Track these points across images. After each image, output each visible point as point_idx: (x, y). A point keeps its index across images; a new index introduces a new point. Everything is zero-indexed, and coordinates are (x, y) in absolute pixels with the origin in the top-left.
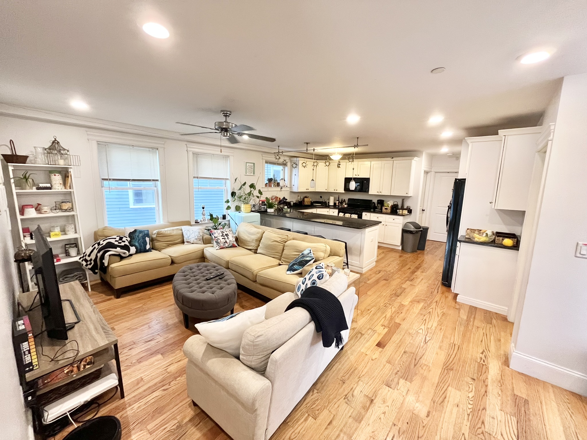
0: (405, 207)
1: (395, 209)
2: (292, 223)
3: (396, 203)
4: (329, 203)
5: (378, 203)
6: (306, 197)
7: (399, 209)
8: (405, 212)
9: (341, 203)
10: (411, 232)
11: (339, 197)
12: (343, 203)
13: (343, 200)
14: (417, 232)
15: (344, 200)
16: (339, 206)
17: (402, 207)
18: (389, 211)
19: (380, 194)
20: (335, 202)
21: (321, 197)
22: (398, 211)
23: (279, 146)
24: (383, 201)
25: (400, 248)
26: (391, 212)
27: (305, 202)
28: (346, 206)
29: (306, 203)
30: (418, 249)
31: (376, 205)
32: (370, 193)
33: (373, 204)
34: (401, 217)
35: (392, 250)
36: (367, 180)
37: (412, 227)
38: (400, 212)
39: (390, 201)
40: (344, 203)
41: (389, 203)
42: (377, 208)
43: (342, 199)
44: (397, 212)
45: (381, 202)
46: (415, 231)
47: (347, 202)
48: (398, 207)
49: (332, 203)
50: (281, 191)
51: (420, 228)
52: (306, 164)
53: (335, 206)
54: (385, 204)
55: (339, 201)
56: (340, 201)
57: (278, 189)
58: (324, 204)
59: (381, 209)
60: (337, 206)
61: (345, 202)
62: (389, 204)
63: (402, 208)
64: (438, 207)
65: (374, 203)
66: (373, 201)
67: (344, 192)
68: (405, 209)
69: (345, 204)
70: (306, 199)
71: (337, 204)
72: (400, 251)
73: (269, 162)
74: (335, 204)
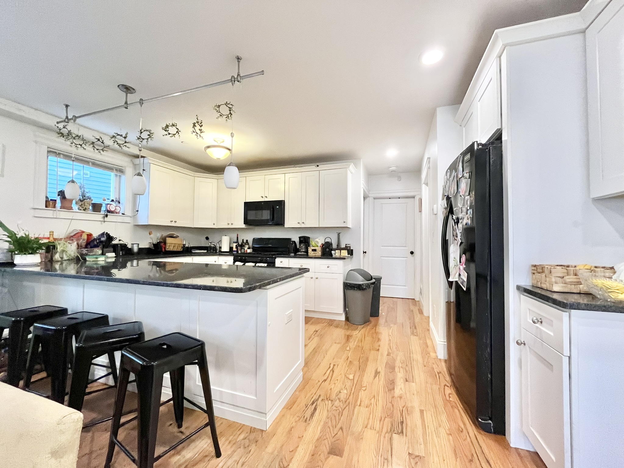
0: (343, 246)
1: (328, 250)
2: (81, 289)
3: (327, 240)
4: (220, 248)
5: (301, 242)
6: (171, 236)
7: (335, 250)
8: (344, 253)
9: (242, 246)
10: (359, 287)
11: (237, 238)
12: (244, 246)
13: (245, 241)
14: (368, 286)
15: (247, 241)
16: (237, 251)
17: (338, 246)
18: (319, 253)
19: (303, 226)
20: (231, 246)
21: (207, 238)
22: (333, 252)
23: (67, 106)
24: (309, 238)
25: (343, 318)
26: (321, 256)
27: (168, 245)
28: (249, 251)
29: (169, 248)
30: (371, 316)
31: (298, 247)
32: (287, 225)
33: (292, 244)
34: (340, 262)
35: (331, 323)
36: (281, 204)
37: (361, 278)
38: (336, 253)
39: (319, 238)
40: (247, 246)
41: (317, 240)
42: (299, 251)
43: (243, 240)
44: (331, 255)
45: (305, 241)
46: (365, 284)
47: (251, 244)
48: (332, 246)
49: (225, 248)
50: (104, 222)
51: (371, 279)
52: (127, 140)
53: (231, 252)
54: (312, 243)
55: (237, 242)
56: (240, 244)
57: (98, 217)
58: (212, 251)
59: (307, 252)
60: (235, 251)
61: (248, 244)
62: (317, 242)
63: (339, 248)
64: (382, 246)
65: (294, 242)
66: (292, 240)
67: (244, 226)
68: (343, 249)
69: (249, 248)
70: (169, 240)
71: (235, 249)
72: (344, 323)
73: (64, 155)
74: (231, 248)
